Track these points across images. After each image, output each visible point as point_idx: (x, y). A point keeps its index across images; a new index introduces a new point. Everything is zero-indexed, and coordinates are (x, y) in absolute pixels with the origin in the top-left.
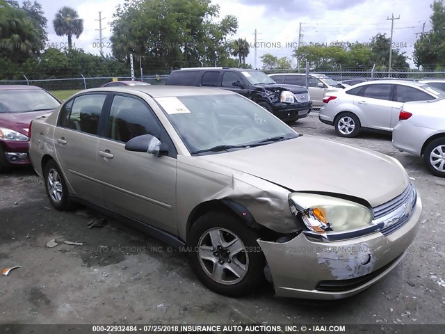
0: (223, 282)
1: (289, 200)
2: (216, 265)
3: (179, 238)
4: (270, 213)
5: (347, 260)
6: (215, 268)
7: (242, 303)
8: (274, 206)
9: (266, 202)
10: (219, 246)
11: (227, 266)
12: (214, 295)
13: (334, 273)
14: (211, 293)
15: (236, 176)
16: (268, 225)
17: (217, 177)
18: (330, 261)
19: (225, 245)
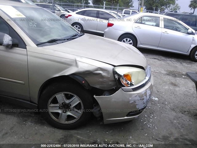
0: (67, 122)
1: (113, 72)
2: (61, 114)
3: (31, 102)
4: (101, 80)
5: (143, 99)
6: (61, 116)
7: (80, 132)
8: (105, 76)
9: (100, 74)
10: (63, 103)
11: (69, 113)
12: (61, 131)
13: (137, 107)
14: (58, 130)
15: (78, 59)
16: (98, 86)
17: (63, 60)
18: (136, 101)
19: (67, 102)
